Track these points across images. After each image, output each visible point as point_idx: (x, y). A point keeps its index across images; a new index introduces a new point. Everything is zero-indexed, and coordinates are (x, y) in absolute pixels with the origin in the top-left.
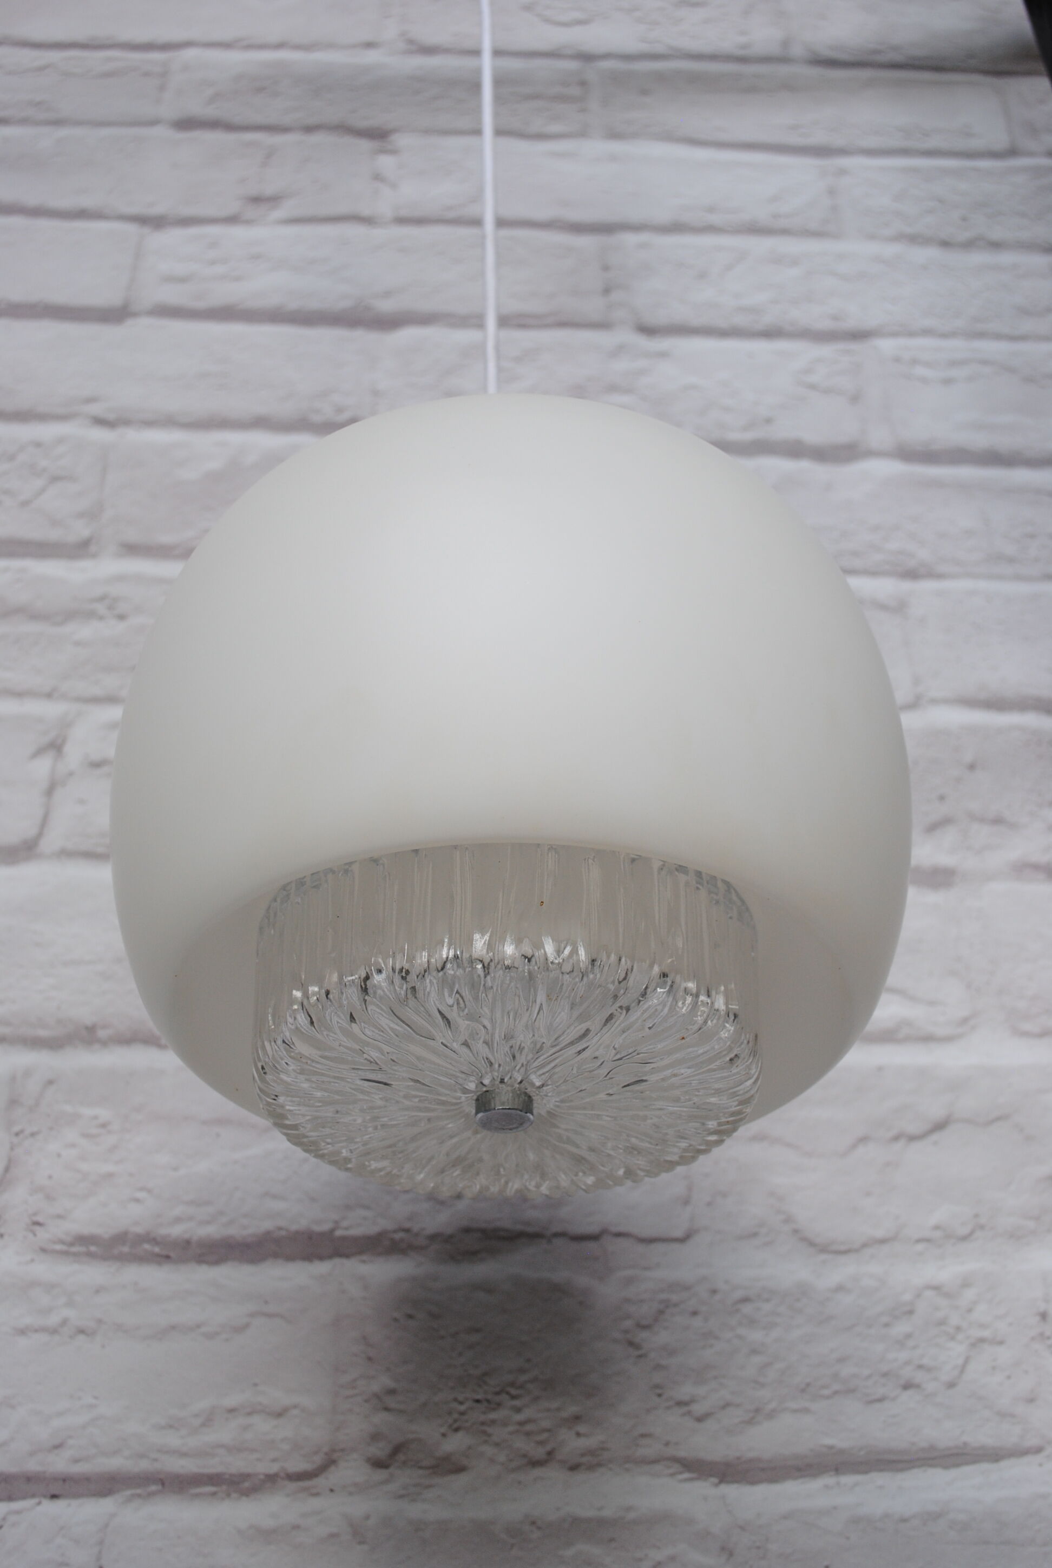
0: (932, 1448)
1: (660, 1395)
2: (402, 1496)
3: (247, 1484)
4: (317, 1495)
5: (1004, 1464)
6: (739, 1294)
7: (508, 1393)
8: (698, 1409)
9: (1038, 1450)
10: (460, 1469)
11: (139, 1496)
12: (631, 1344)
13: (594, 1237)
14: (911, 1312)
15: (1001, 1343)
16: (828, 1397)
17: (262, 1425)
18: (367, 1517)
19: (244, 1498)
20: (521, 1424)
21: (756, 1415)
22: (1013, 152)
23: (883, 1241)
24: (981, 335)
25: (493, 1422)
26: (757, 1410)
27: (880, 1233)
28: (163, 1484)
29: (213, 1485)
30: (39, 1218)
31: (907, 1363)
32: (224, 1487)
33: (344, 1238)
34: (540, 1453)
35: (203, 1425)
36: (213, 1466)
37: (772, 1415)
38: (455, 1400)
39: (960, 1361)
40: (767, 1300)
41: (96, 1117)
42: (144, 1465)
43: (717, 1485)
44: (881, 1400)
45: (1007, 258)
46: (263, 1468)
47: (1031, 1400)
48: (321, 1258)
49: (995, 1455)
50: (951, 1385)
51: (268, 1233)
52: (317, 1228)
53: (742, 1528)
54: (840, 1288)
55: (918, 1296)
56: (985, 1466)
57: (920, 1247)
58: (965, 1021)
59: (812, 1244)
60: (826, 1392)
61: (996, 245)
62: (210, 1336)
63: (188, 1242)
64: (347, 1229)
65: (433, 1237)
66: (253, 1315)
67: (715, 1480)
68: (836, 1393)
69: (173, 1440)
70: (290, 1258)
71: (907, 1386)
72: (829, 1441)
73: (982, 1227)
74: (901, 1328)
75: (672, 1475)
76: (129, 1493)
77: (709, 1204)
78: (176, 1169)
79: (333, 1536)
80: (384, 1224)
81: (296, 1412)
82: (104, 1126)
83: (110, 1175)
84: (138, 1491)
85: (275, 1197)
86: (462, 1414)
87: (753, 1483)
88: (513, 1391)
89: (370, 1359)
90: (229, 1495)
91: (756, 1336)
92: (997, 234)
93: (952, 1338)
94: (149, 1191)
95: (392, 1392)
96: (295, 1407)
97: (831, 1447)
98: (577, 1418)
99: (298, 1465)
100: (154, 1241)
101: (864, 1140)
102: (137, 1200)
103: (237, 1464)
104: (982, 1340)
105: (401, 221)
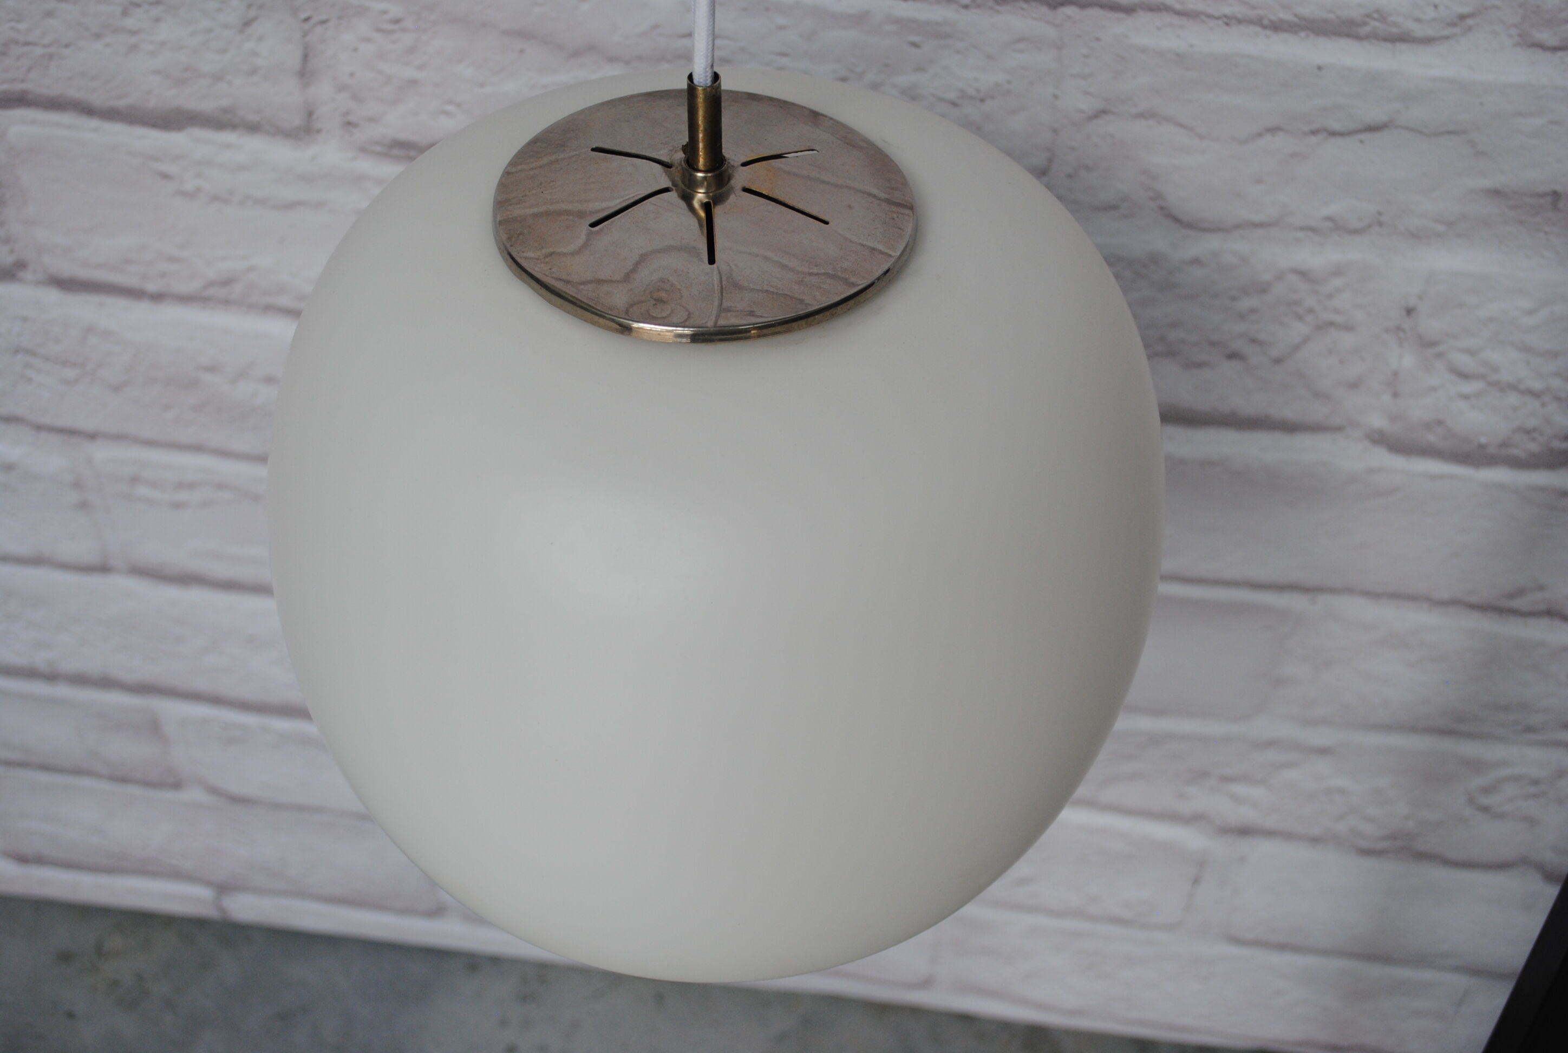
0: (1235, 412)
5: (1297, 435)
9: (1338, 429)
14: (1265, 291)
15: (1350, 329)
23: (1259, 225)
27: (1257, 218)
30: (351, 118)
31: (1242, 335)
39: (1299, 340)
41: (385, 12)
44: (1200, 365)
47: (1354, 385)
49: (1291, 428)
50: (1278, 361)
54: (1195, 261)
55: (1280, 277)
56: (1278, 435)
57: (1300, 234)
59: (1176, 220)
71: (1234, 356)
73: (1380, 224)
74: (1248, 303)
77: (1069, 176)
78: (482, 85)
82: (397, 21)
83: (413, 82)
93: (1300, 318)
94: (459, 105)
101: (1273, 130)
102: (446, 113)
104: (1331, 324)
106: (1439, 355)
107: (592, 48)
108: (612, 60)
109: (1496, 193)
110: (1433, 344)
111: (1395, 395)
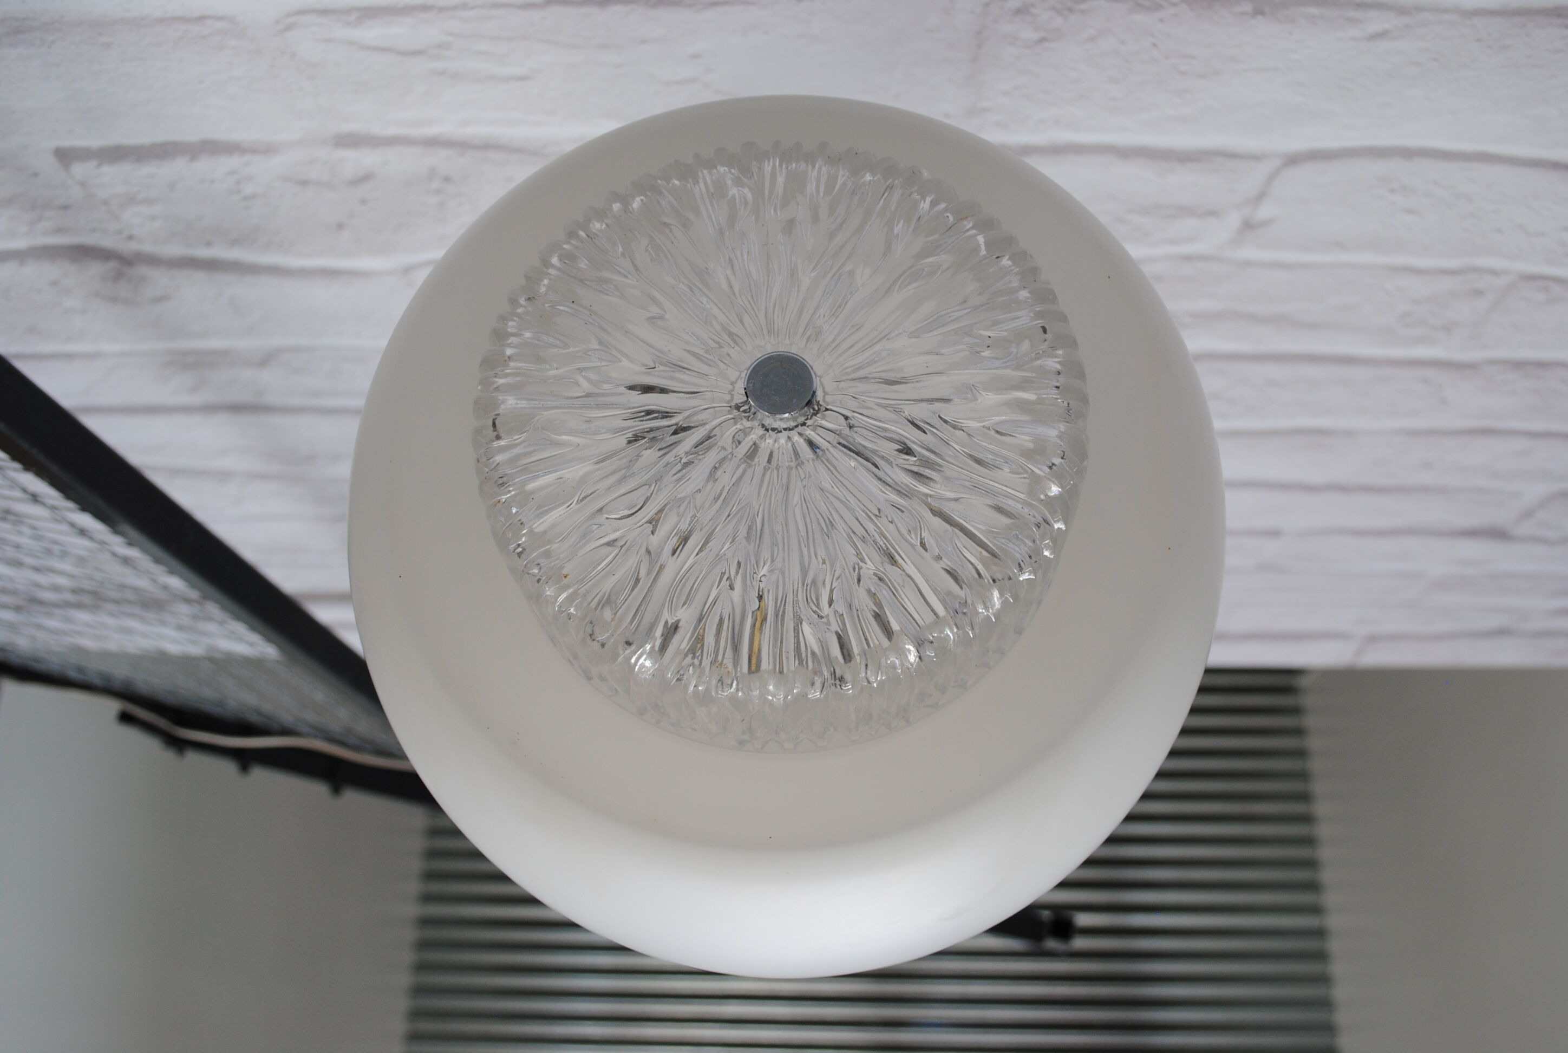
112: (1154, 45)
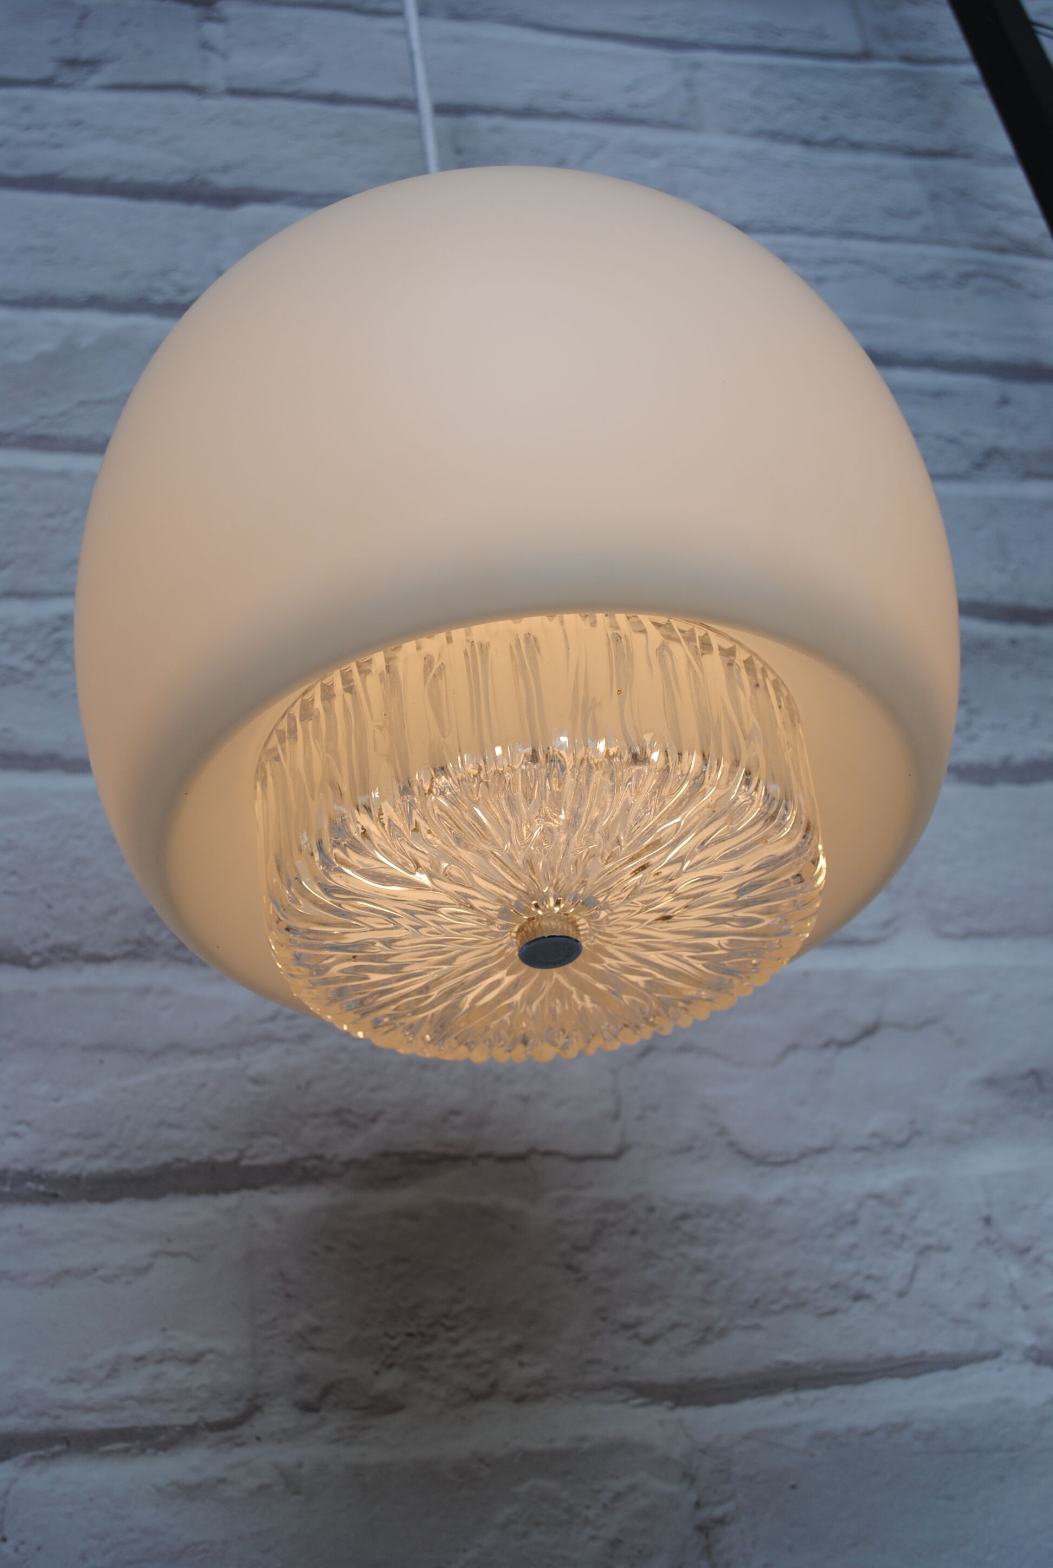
0: (890, 1358)
1: (604, 1319)
2: (337, 1441)
3: (163, 1438)
4: (242, 1444)
5: (965, 1370)
6: (677, 1211)
7: (442, 1325)
8: (646, 1331)
9: (996, 1355)
10: (397, 1408)
11: (41, 1457)
12: (569, 1267)
13: (521, 1158)
14: (854, 1223)
15: (947, 1249)
16: (777, 1313)
17: (175, 1374)
18: (300, 1465)
19: (161, 1453)
20: (460, 1356)
21: (707, 1334)
22: (866, 55)
23: (820, 1151)
24: (850, 235)
25: (429, 1356)
26: (708, 1329)
27: (817, 1143)
28: (68, 1443)
29: (126, 1441)
31: (856, 1273)
32: (138, 1442)
33: (251, 1169)
34: (482, 1386)
35: (109, 1376)
36: (124, 1419)
37: (722, 1333)
38: (386, 1335)
39: (909, 1270)
40: (707, 1216)
42: (45, 1423)
43: (672, 1409)
44: (833, 1312)
45: (869, 159)
46: (179, 1419)
47: (984, 1305)
48: (227, 1190)
49: (953, 1362)
50: (902, 1294)
51: (166, 1167)
52: (221, 1158)
53: (703, 1452)
54: (780, 1201)
55: (860, 1205)
56: (945, 1374)
57: (858, 1156)
58: (887, 924)
59: (748, 1156)
60: (776, 1307)
61: (857, 147)
62: (107, 1280)
63: (77, 1178)
64: (253, 1158)
65: (349, 1164)
66: (155, 1255)
67: (670, 1404)
68: (787, 1307)
69: (76, 1394)
70: (192, 1191)
71: (858, 1297)
72: (783, 1357)
73: (918, 1133)
74: (845, 1239)
75: (625, 1401)
76: (29, 1455)
77: (640, 1118)
78: (57, 1100)
79: (264, 1488)
80: (292, 1151)
81: (210, 1357)
84: (41, 1452)
85: (171, 1126)
86: (395, 1349)
87: (710, 1403)
88: (449, 1323)
89: (289, 1296)
90: (143, 1451)
91: (698, 1253)
92: (858, 134)
93: (898, 1246)
94: (29, 1124)
95: (316, 1330)
96: (211, 1351)
97: (787, 1363)
98: (518, 1348)
99: (217, 1413)
100: (38, 1178)
101: (793, 1047)
102: (16, 1135)
103: (150, 1416)
104: (928, 1248)
105: (235, 92)
106: (1038, 1260)
107: (174, 1047)
108: (194, 1052)
109: (991, 1082)
110: (1026, 1250)
111: (1025, 1307)
112: (49, 907)
